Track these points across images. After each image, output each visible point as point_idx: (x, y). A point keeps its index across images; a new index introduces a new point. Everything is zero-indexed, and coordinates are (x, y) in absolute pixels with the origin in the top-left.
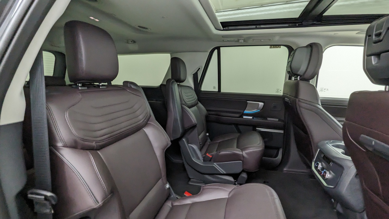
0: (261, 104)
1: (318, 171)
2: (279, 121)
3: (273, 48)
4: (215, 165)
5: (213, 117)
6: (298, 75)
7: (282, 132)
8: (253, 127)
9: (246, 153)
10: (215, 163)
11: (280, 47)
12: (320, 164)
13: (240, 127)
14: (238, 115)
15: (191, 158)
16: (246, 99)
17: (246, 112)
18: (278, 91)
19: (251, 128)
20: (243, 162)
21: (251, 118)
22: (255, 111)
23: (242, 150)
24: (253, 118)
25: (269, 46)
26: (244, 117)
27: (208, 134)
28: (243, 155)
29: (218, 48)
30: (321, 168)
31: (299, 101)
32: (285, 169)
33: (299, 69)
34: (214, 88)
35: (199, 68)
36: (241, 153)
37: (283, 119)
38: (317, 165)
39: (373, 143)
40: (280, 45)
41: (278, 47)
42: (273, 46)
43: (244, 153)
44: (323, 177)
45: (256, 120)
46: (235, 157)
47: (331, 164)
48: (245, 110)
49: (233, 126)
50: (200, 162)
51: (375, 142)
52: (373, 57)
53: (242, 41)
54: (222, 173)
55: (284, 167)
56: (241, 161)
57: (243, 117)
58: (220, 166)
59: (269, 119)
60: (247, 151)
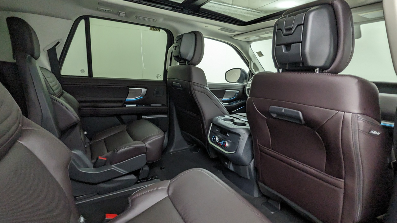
0: (144, 90)
1: (217, 144)
2: (162, 106)
3: (153, 30)
4: (114, 167)
5: (88, 110)
6: (186, 60)
7: (166, 116)
8: (138, 115)
9: (150, 144)
10: (113, 166)
11: (160, 31)
12: (217, 137)
13: (123, 117)
14: (120, 104)
15: (77, 169)
16: (127, 85)
17: (128, 99)
18: (158, 76)
19: (136, 117)
20: (146, 155)
21: (135, 105)
22: (138, 98)
23: (144, 141)
24: (136, 106)
25: (149, 28)
26: (127, 106)
27: (85, 133)
28: (146, 147)
29: (87, 19)
30: (218, 140)
31: (193, 84)
32: (171, 151)
33: (187, 55)
34: (82, 71)
35: (58, 43)
36: (143, 145)
37: (165, 103)
38: (214, 139)
39: (283, 111)
40: (160, 28)
41: (158, 30)
42: (153, 28)
43: (147, 144)
44: (223, 147)
45: (141, 107)
46: (137, 151)
47: (228, 135)
48: (126, 98)
49: (115, 117)
50: (91, 171)
51: (284, 110)
52: (283, 46)
53: (123, 14)
54: (125, 174)
55: (170, 149)
56: (144, 154)
57: (125, 106)
58: (119, 168)
59: (152, 105)
60: (149, 142)
